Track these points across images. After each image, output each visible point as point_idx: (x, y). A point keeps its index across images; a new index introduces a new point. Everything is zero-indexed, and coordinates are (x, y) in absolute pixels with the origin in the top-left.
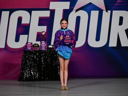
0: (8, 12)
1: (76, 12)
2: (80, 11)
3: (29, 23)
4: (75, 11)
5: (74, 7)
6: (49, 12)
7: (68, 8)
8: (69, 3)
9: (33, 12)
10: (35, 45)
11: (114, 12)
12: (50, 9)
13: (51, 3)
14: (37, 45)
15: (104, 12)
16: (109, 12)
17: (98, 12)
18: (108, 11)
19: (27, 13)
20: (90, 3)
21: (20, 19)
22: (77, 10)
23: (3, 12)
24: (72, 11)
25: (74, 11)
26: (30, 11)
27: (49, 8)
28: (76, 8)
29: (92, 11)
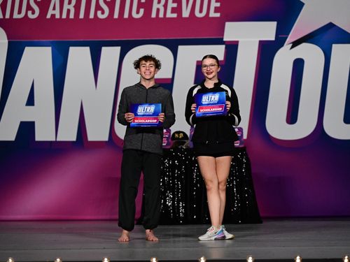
0: (118, 49)
1: (292, 47)
2: (304, 45)
3: (170, 77)
4: (291, 45)
5: (288, 35)
6: (223, 47)
7: (273, 39)
8: (276, 23)
9: (181, 49)
10: (177, 135)
12: (226, 39)
13: (229, 25)
14: (181, 135)
20: (331, 25)
22: (295, 44)
24: (282, 45)
25: (287, 46)
26: (173, 46)
27: (223, 39)
28: (292, 37)
29: (334, 45)
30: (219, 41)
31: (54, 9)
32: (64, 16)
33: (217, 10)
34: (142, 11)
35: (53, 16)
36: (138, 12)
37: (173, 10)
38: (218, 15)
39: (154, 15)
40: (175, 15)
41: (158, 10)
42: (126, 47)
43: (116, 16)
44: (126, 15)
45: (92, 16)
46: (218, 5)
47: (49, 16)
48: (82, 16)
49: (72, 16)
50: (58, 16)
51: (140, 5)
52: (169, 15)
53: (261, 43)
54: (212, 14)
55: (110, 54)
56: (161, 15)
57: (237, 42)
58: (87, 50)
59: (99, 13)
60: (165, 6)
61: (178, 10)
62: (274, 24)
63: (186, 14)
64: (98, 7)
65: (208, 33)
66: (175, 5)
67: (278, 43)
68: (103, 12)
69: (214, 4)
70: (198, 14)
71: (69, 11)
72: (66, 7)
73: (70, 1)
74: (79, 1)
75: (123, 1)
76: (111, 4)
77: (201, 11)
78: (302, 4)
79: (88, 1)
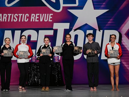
0: (20, 31)
2: (78, 30)
3: (36, 40)
6: (53, 31)
7: (68, 28)
9: (40, 31)
10: (38, 58)
11: (105, 31)
12: (53, 28)
15: (97, 31)
16: (102, 31)
17: (92, 31)
18: (100, 30)
19: (35, 32)
20: (86, 24)
21: (29, 37)
22: (75, 30)
25: (73, 31)
26: (37, 30)
28: (74, 28)
29: (87, 31)
30: (52, 29)
31: (0, 19)
32: (3, 21)
33: (51, 19)
34: (28, 19)
36: (26, 20)
37: (37, 19)
38: (51, 21)
39: (31, 21)
40: (38, 21)
41: (33, 19)
43: (20, 21)
44: (23, 21)
45: (12, 21)
48: (9, 21)
49: (6, 21)
50: (1, 21)
51: (27, 17)
52: (36, 21)
53: (64, 29)
54: (50, 21)
55: (18, 33)
56: (34, 21)
57: (57, 29)
58: (10, 31)
59: (14, 20)
60: (35, 18)
61: (39, 19)
62: (69, 24)
63: (41, 20)
64: (14, 18)
65: (48, 26)
66: (38, 18)
67: (70, 29)
68: (15, 20)
69: (50, 17)
70: (45, 20)
71: (5, 19)
73: (5, 16)
74: (8, 16)
75: (22, 16)
76: (18, 17)
77: (46, 20)
78: (77, 18)
79: (11, 16)
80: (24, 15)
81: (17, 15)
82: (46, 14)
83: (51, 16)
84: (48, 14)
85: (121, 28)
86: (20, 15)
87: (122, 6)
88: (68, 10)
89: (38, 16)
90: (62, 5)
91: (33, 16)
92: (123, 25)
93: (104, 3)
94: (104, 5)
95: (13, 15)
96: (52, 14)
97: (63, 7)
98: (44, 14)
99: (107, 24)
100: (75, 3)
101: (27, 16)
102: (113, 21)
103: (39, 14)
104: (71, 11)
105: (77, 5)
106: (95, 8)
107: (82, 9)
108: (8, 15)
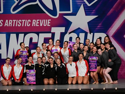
2: (72, 33)
3: (37, 42)
6: (51, 34)
7: (64, 32)
8: (65, 28)
9: (40, 34)
11: (95, 33)
15: (89, 34)
16: (92, 34)
17: (84, 34)
20: (79, 28)
21: (31, 39)
22: (70, 33)
23: (20, 34)
25: (68, 34)
26: (38, 34)
28: (69, 31)
29: (80, 33)
30: (50, 32)
31: (6, 24)
32: (9, 26)
33: (49, 24)
34: (30, 24)
35: (6, 26)
36: (29, 25)
38: (50, 25)
39: (33, 25)
40: (38, 26)
41: (34, 24)
42: (25, 34)
43: (23, 26)
44: (25, 26)
45: (16, 26)
46: (50, 23)
47: (5, 26)
48: (14, 26)
49: (11, 26)
50: (7, 26)
51: (29, 23)
52: (37, 25)
53: (61, 33)
54: (48, 25)
55: (21, 36)
56: (35, 25)
57: (55, 33)
58: (15, 35)
59: (18, 25)
60: (36, 23)
61: (39, 24)
63: (41, 25)
64: (18, 23)
65: (47, 30)
66: (38, 23)
67: (65, 33)
68: (19, 25)
71: (10, 24)
72: (10, 23)
73: (11, 22)
74: (13, 22)
75: (25, 22)
76: (21, 23)
77: (45, 24)
78: (72, 23)
79: (16, 22)
80: (26, 20)
81: (21, 21)
82: (45, 20)
83: (50, 21)
84: (47, 20)
85: (108, 31)
86: (23, 21)
87: (109, 13)
88: (64, 16)
89: (38, 21)
90: (59, 12)
91: (34, 21)
92: (110, 29)
93: (94, 10)
94: (94, 12)
95: (17, 20)
96: (50, 20)
97: (60, 14)
98: (43, 20)
99: (96, 27)
100: (70, 11)
101: (29, 21)
102: (102, 25)
103: (39, 20)
104: (67, 17)
105: (71, 12)
106: (86, 15)
107: (76, 15)
108: (13, 20)
